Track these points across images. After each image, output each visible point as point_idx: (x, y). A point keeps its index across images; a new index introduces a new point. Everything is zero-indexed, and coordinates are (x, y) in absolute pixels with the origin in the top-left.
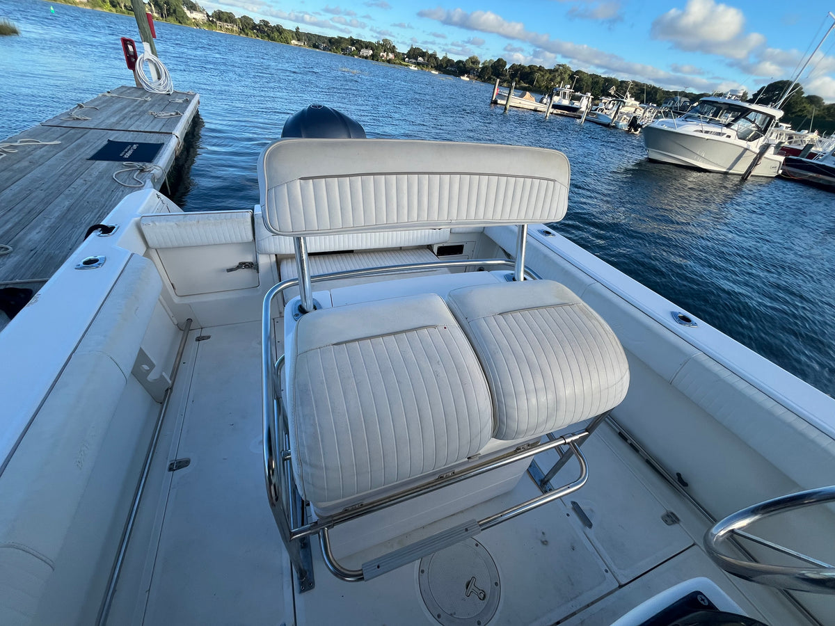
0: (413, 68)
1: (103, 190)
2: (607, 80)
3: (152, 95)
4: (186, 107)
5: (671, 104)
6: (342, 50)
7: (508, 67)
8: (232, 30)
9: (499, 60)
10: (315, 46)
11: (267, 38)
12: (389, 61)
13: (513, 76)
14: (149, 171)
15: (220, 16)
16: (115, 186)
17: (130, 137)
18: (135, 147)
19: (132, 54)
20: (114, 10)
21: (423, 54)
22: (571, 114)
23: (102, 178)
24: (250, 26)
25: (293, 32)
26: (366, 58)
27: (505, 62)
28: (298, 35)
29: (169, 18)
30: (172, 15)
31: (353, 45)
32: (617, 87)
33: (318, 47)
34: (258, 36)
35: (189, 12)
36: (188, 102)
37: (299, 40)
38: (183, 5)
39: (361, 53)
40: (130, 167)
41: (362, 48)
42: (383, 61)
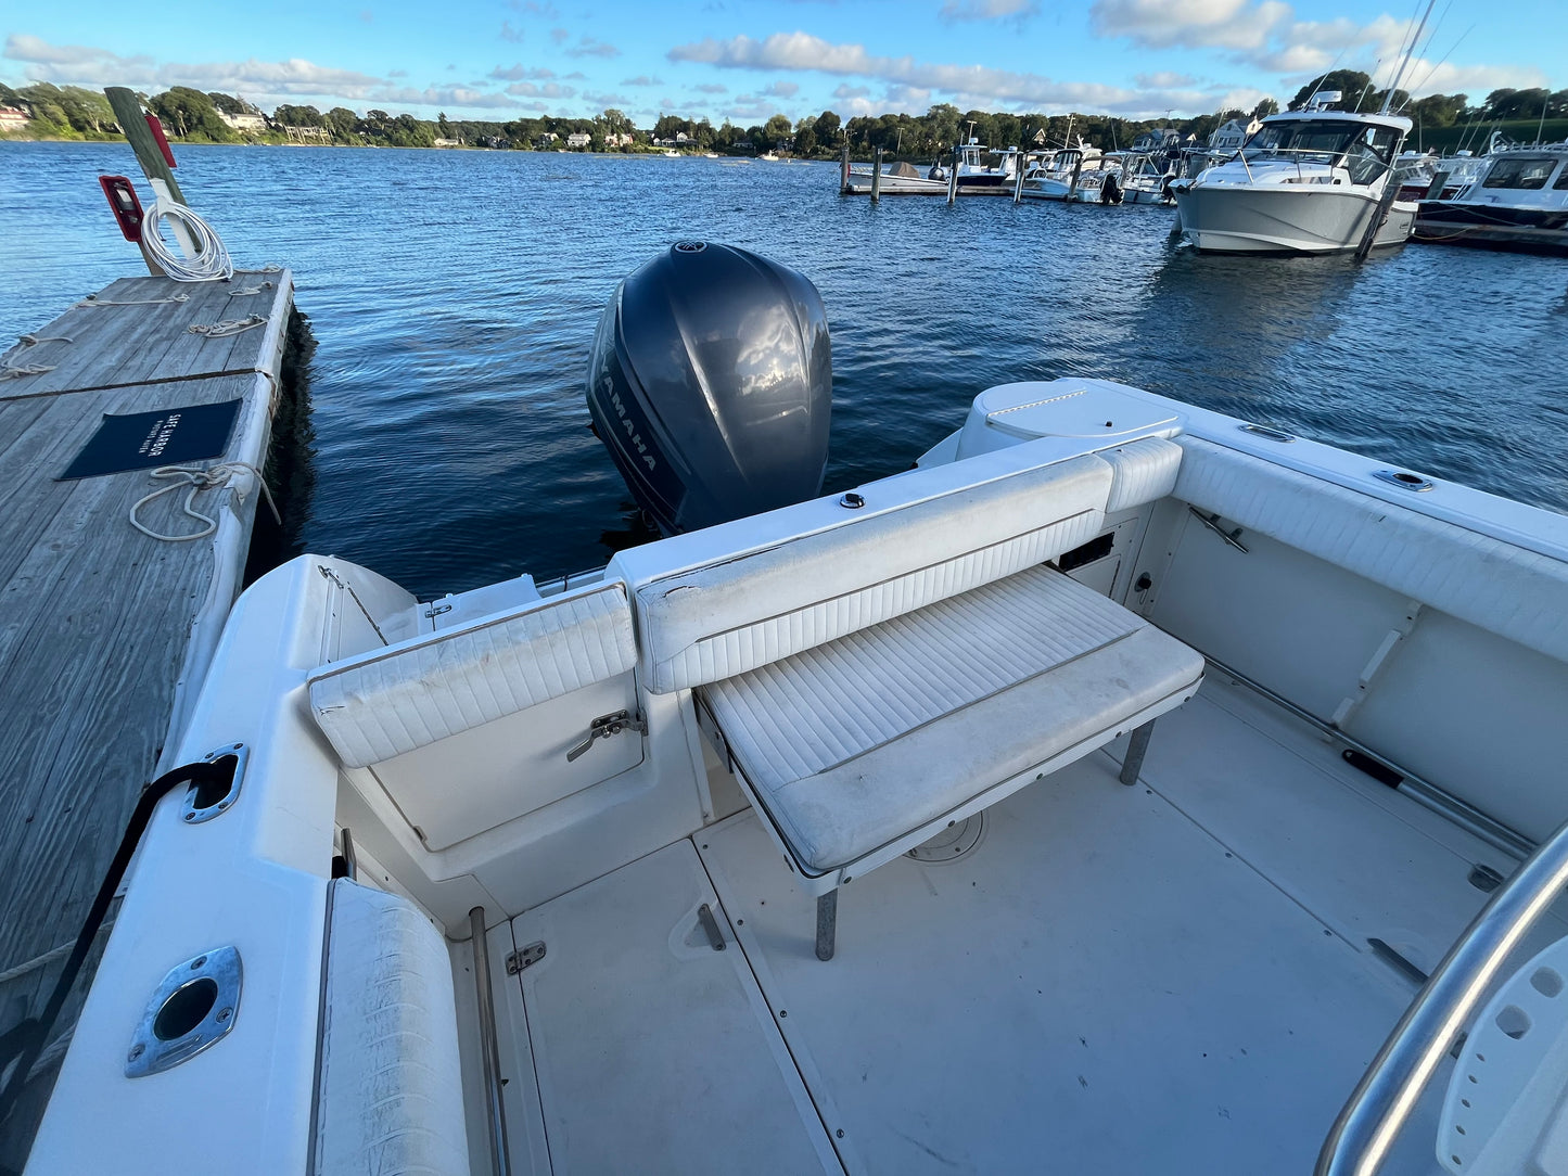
0: (671, 154)
1: (107, 567)
2: (1026, 120)
3: (190, 287)
4: (271, 302)
5: (1148, 145)
6: (534, 142)
7: (843, 125)
8: (318, 139)
9: (826, 116)
10: (482, 144)
11: (387, 143)
12: (624, 149)
13: (856, 139)
14: (223, 483)
15: (290, 116)
16: (139, 545)
17: (155, 397)
18: (173, 421)
19: (130, 208)
20: (80, 135)
21: (685, 127)
22: (992, 189)
23: (102, 527)
24: (352, 126)
25: (433, 124)
26: (581, 149)
27: (838, 117)
28: (445, 128)
29: (193, 135)
30: (196, 129)
31: (551, 129)
32: (1047, 130)
33: (486, 145)
34: (369, 142)
35: (229, 117)
36: (271, 290)
37: (448, 137)
38: (215, 106)
39: (570, 143)
40: (170, 480)
41: (570, 132)
42: (614, 150)
